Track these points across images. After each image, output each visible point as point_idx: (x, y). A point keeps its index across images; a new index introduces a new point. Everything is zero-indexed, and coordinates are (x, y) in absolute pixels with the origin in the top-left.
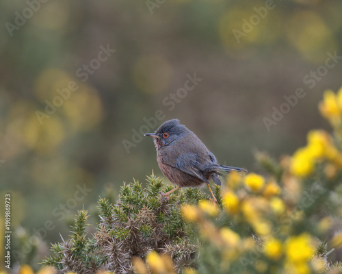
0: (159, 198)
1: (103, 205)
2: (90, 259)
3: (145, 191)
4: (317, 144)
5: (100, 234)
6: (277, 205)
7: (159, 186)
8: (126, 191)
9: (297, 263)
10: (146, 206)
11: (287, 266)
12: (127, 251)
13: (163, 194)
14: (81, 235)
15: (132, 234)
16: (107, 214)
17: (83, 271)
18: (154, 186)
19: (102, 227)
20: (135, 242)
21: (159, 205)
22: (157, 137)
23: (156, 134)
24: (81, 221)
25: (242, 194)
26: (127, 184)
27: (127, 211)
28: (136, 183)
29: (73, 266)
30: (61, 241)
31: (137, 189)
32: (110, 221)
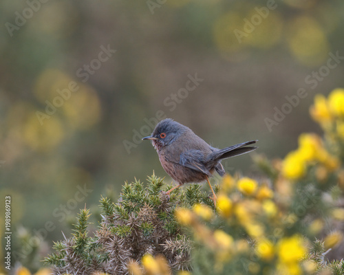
0: (160, 197)
1: (105, 204)
2: (92, 257)
3: (146, 190)
4: (308, 147)
5: (102, 231)
6: (269, 208)
7: (159, 185)
8: (128, 190)
9: (288, 264)
10: (147, 203)
11: (280, 267)
12: (128, 248)
13: (164, 192)
14: (83, 233)
15: (133, 232)
16: (109, 212)
17: (84, 268)
18: (155, 185)
19: (103, 225)
20: (135, 240)
21: (160, 204)
22: (155, 139)
23: (154, 136)
24: (83, 220)
25: (236, 198)
26: (128, 183)
27: (129, 209)
28: (137, 182)
29: (75, 263)
30: (63, 239)
31: (138, 188)
32: (111, 220)
